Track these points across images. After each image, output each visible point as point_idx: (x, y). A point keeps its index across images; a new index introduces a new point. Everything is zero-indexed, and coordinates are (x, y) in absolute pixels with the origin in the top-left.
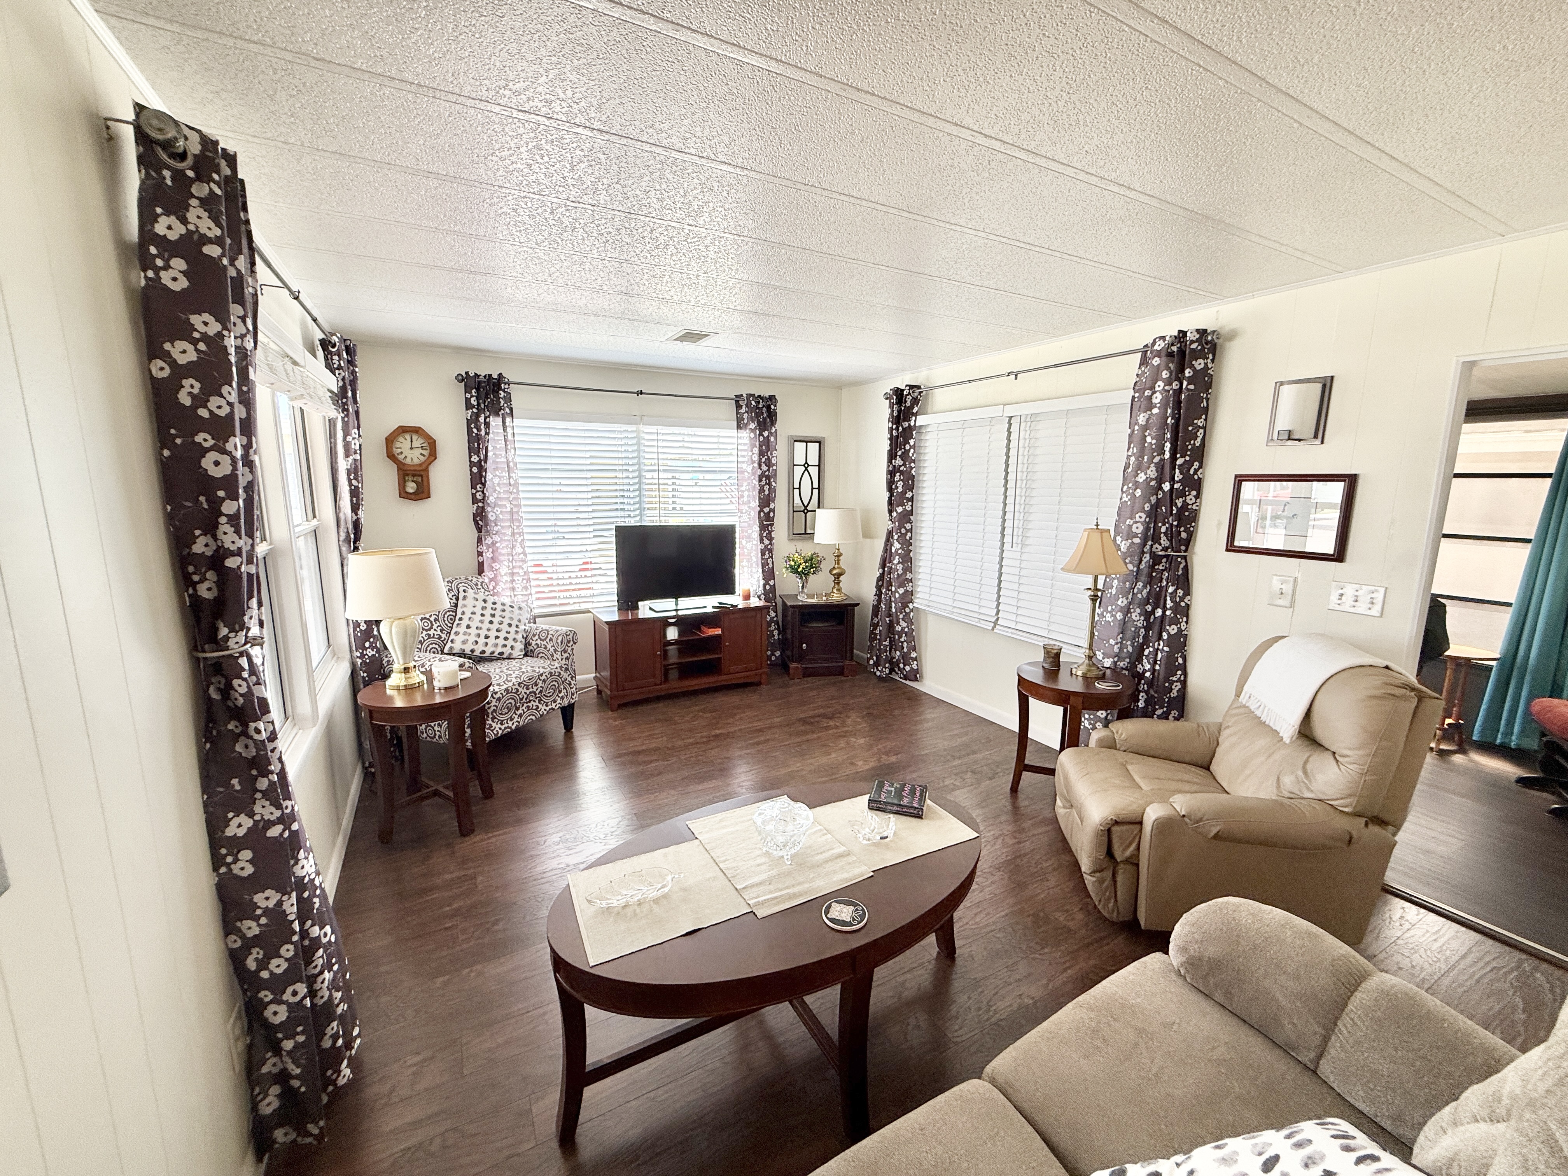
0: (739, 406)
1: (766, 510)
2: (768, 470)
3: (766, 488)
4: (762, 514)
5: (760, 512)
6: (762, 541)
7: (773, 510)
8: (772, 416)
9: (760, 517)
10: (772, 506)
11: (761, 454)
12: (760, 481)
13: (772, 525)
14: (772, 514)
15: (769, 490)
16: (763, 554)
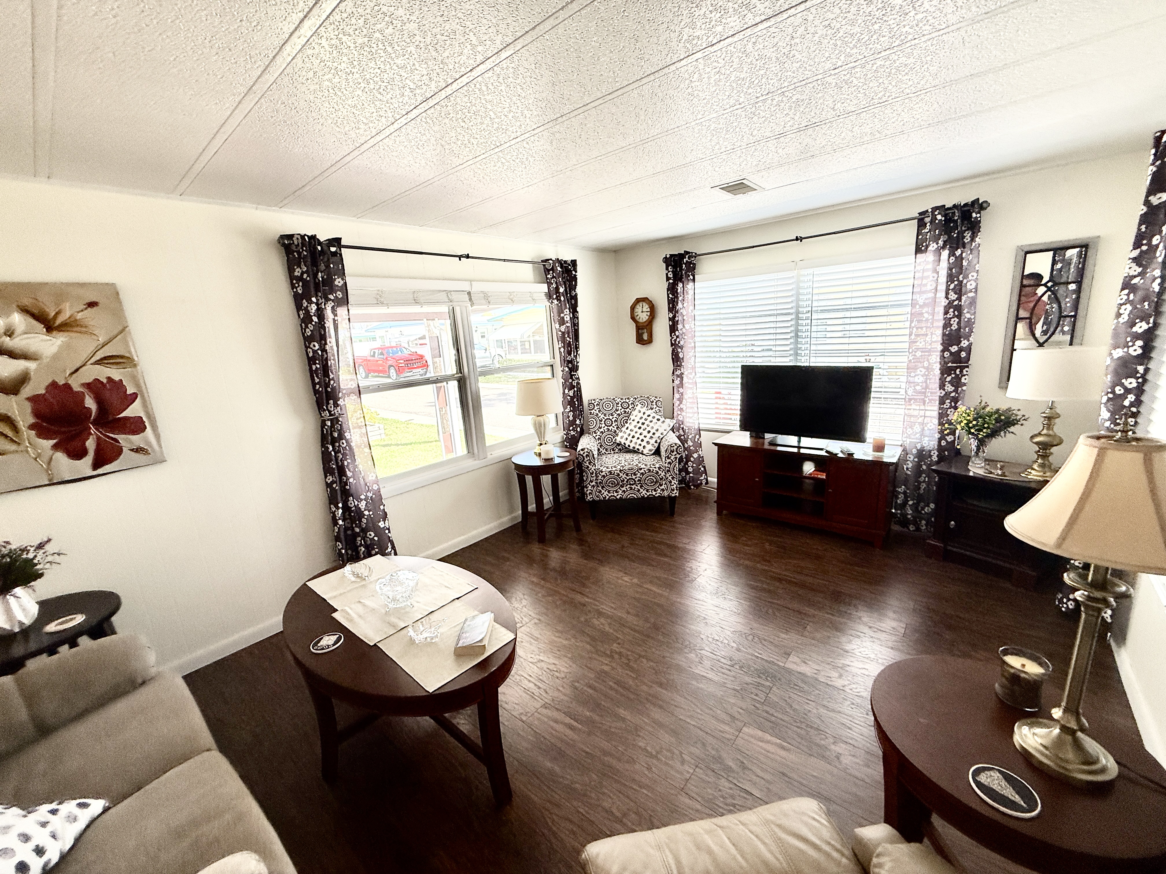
0: (921, 224)
1: (954, 349)
2: (959, 299)
3: (954, 322)
4: (947, 354)
5: (943, 351)
6: (942, 386)
7: (969, 350)
8: (975, 227)
9: (943, 357)
10: (964, 343)
11: (951, 278)
12: (946, 313)
13: (962, 369)
14: (963, 354)
15: (959, 323)
16: (942, 402)
